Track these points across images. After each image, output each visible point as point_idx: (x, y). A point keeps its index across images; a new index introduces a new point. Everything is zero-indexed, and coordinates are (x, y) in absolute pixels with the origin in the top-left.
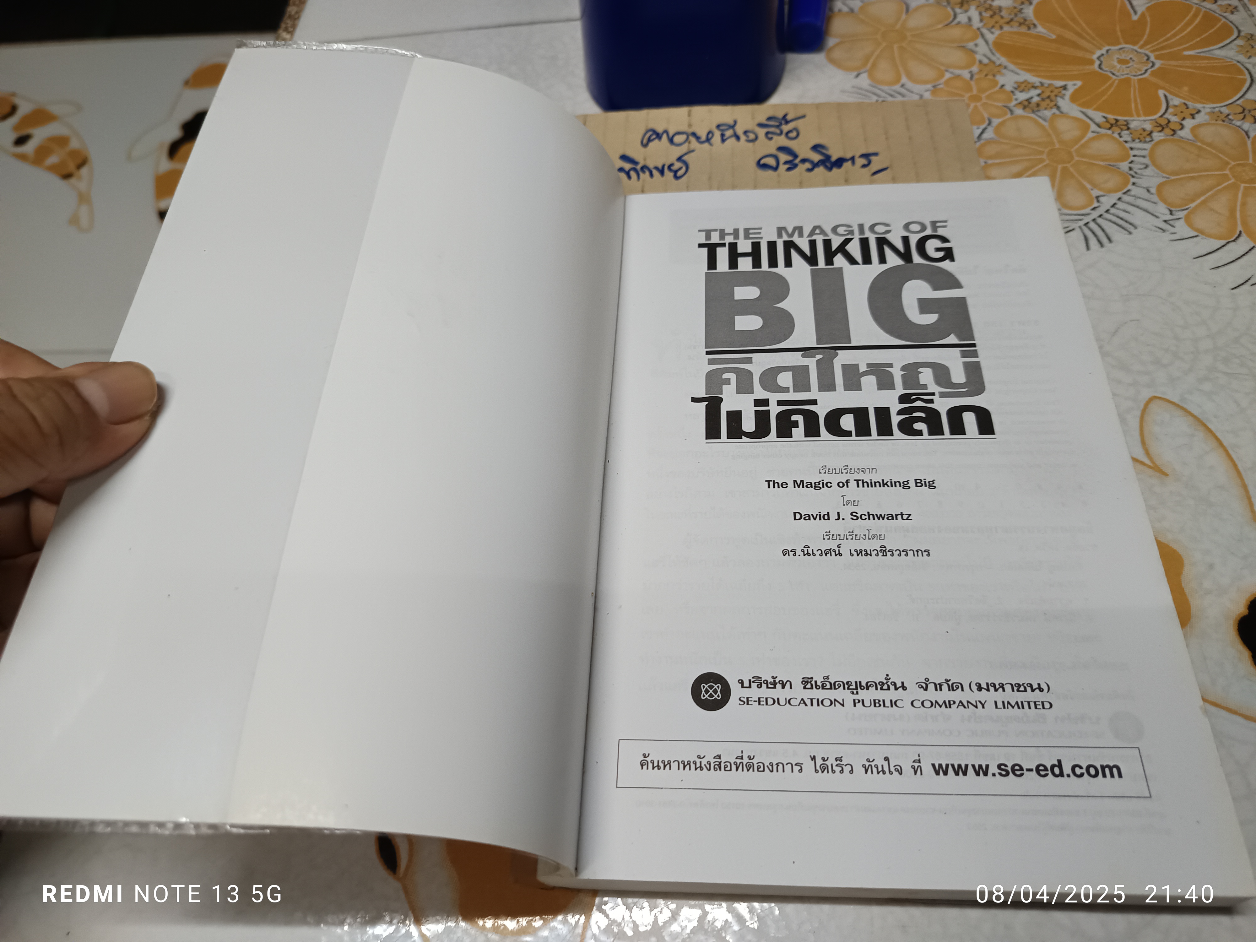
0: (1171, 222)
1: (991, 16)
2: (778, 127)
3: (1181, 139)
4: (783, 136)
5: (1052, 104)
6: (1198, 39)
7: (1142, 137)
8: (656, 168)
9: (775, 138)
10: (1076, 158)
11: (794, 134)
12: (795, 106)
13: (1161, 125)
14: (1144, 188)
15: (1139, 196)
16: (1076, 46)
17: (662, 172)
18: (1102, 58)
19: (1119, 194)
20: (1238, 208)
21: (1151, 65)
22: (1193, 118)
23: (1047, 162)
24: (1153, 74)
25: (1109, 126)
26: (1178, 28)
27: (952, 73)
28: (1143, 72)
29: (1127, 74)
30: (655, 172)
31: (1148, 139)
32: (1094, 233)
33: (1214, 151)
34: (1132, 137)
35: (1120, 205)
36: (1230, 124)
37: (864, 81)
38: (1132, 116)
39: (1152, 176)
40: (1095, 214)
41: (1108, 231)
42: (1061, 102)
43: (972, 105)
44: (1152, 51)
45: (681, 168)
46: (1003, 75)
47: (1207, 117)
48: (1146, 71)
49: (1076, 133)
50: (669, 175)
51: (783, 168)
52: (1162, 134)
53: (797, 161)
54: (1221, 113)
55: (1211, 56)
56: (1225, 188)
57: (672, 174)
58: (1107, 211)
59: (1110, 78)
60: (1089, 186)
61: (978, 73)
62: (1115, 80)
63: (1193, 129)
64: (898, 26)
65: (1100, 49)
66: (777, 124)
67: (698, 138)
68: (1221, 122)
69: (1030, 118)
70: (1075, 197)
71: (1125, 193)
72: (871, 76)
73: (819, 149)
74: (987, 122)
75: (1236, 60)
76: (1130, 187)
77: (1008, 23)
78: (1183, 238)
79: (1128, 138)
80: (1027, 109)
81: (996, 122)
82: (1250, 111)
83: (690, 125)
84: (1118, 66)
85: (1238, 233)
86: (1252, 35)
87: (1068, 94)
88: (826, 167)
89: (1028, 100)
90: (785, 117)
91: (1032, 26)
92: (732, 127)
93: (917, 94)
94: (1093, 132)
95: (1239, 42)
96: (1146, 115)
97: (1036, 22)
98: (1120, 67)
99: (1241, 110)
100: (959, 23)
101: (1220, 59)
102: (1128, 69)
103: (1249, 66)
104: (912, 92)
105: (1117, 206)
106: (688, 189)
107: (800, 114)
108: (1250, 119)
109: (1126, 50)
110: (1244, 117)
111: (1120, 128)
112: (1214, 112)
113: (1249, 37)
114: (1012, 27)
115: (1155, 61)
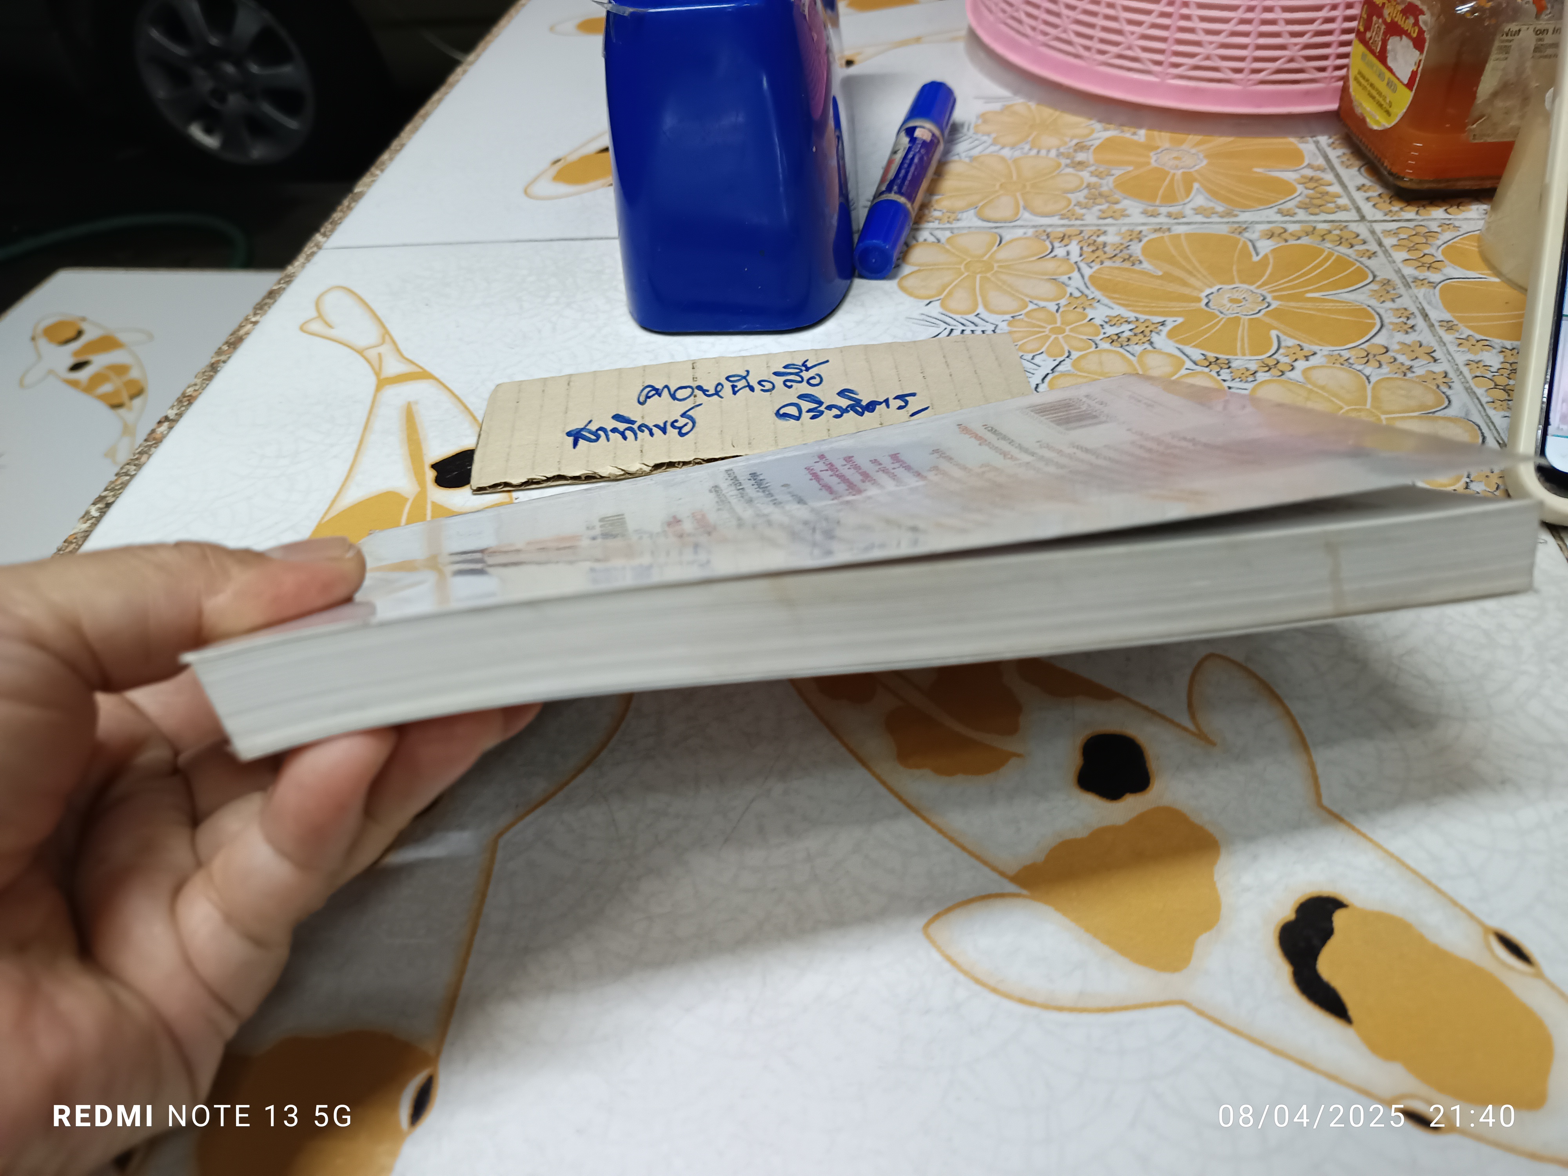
1: (1093, 251)
3: (1288, 380)
5: (1145, 339)
6: (1326, 282)
7: (1243, 377)
9: (796, 385)
13: (1267, 366)
16: (1185, 284)
18: (1211, 297)
21: (1265, 305)
22: (1307, 360)
24: (1265, 315)
25: (1207, 363)
26: (1303, 271)
27: (1036, 305)
28: (1257, 311)
29: (1238, 313)
31: (1251, 378)
33: (1326, 394)
34: (1232, 376)
36: (1350, 367)
37: (935, 309)
38: (1236, 354)
42: (1155, 338)
43: (1053, 337)
44: (1270, 292)
45: (686, 424)
46: (1095, 308)
47: (1323, 360)
48: (1260, 311)
49: (1168, 369)
52: (1268, 374)
54: (1341, 356)
55: (1339, 300)
59: (1218, 317)
61: (1065, 306)
62: (1222, 319)
63: (1305, 371)
64: (986, 258)
65: (1211, 287)
68: (1339, 366)
69: (1118, 352)
72: (943, 305)
74: (1067, 354)
75: (1366, 305)
77: (1110, 258)
79: (1227, 377)
80: (1115, 343)
81: (1075, 355)
82: (1375, 356)
84: (1229, 305)
86: (1389, 281)
87: (1165, 330)
89: (1118, 335)
91: (1138, 263)
93: (993, 324)
94: (1188, 369)
95: (1373, 286)
96: (1252, 354)
97: (1141, 258)
98: (1230, 306)
99: (1364, 354)
100: (1055, 256)
101: (1349, 302)
102: (1239, 308)
103: (1382, 312)
104: (986, 322)
108: (1374, 363)
109: (1240, 290)
110: (1367, 362)
111: (1219, 366)
112: (1332, 355)
113: (1385, 282)
114: (1114, 262)
115: (1272, 301)
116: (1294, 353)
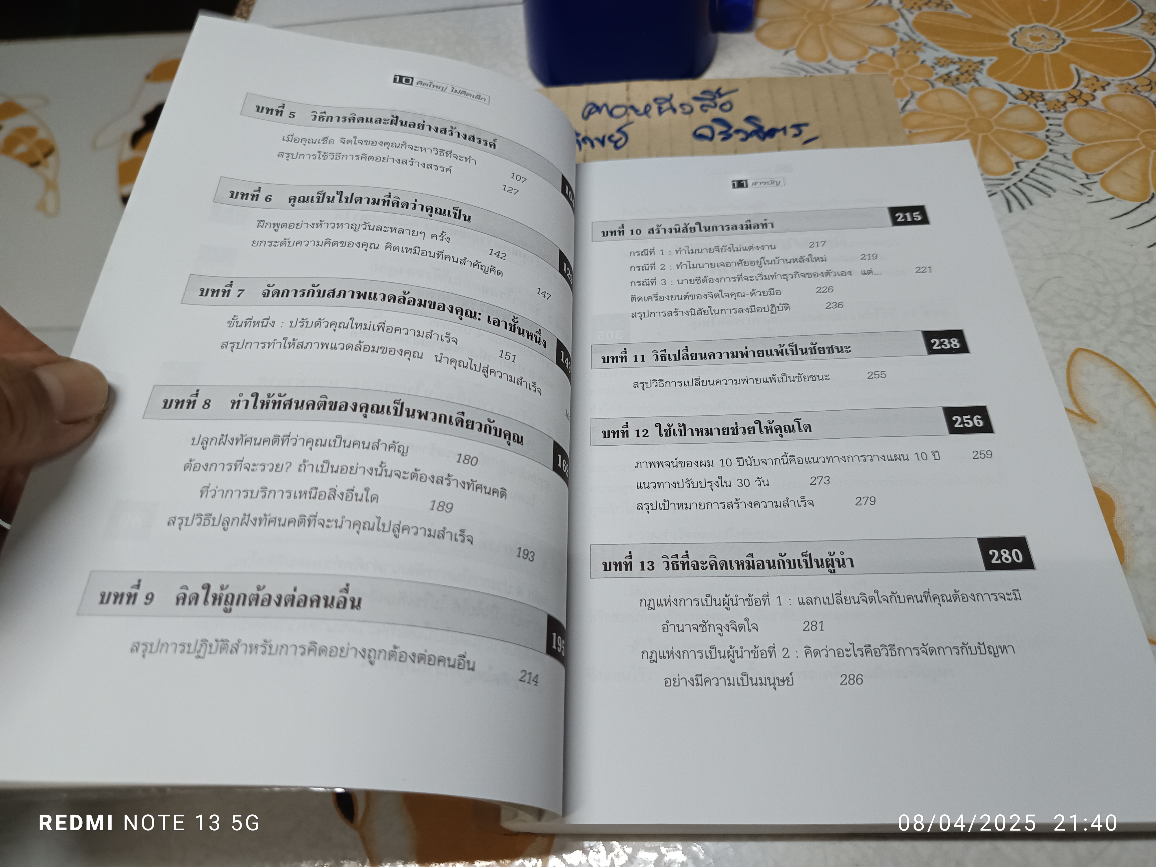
0: (1088, 186)
2: (712, 100)
3: (1093, 109)
4: (717, 109)
5: (971, 78)
6: (1105, 18)
7: (1056, 108)
8: (597, 139)
9: (710, 110)
10: (996, 128)
11: (727, 107)
12: (728, 81)
13: (1074, 97)
14: (1061, 154)
15: (1056, 161)
16: (991, 25)
17: (602, 143)
18: (1016, 36)
19: (1038, 160)
20: (1150, 172)
21: (1061, 41)
22: (1104, 90)
23: (968, 131)
24: (1064, 49)
25: (1025, 97)
26: (1085, 8)
27: (875, 50)
28: (1054, 48)
29: (1040, 50)
30: (596, 143)
31: (1062, 109)
32: (1015, 196)
33: (1125, 120)
34: (1047, 108)
35: (1039, 170)
36: (1139, 95)
37: (792, 58)
38: (1046, 88)
39: (1068, 144)
40: (1015, 179)
41: (1029, 194)
42: (979, 76)
43: (896, 79)
44: (1063, 29)
45: (620, 139)
46: (923, 51)
47: (1117, 89)
48: (1058, 47)
49: (995, 104)
50: (609, 145)
51: (718, 138)
52: (1075, 104)
53: (731, 131)
54: (1130, 85)
55: (1117, 33)
56: (1137, 154)
57: (612, 145)
58: (1027, 176)
59: (1024, 54)
60: (1008, 153)
61: (899, 50)
62: (1029, 55)
63: (1105, 100)
64: (823, 8)
65: (1013, 27)
66: (711, 97)
67: (636, 111)
68: (1130, 94)
69: (950, 91)
70: (996, 164)
71: (1042, 159)
72: (799, 53)
73: (752, 120)
74: (910, 95)
75: (1141, 37)
76: (1047, 153)
77: (926, 4)
78: (1099, 200)
79: (1044, 109)
80: (947, 83)
81: (918, 94)
83: (628, 99)
84: (1032, 42)
85: (1151, 195)
87: (985, 68)
88: (759, 137)
89: (948, 75)
90: (718, 90)
91: (949, 7)
92: (669, 100)
93: (843, 70)
94: (1010, 103)
95: (1143, 20)
96: (1060, 87)
97: (951, 3)
98: (1033, 44)
99: (1148, 82)
100: (880, 5)
101: (1125, 36)
102: (1040, 45)
104: (838, 68)
105: (1036, 171)
106: (628, 157)
107: (733, 88)
109: (1038, 28)
110: (1152, 89)
111: (1036, 99)
112: (1123, 85)
113: (1152, 16)
114: (930, 7)
115: (1065, 38)
116: (1093, 84)
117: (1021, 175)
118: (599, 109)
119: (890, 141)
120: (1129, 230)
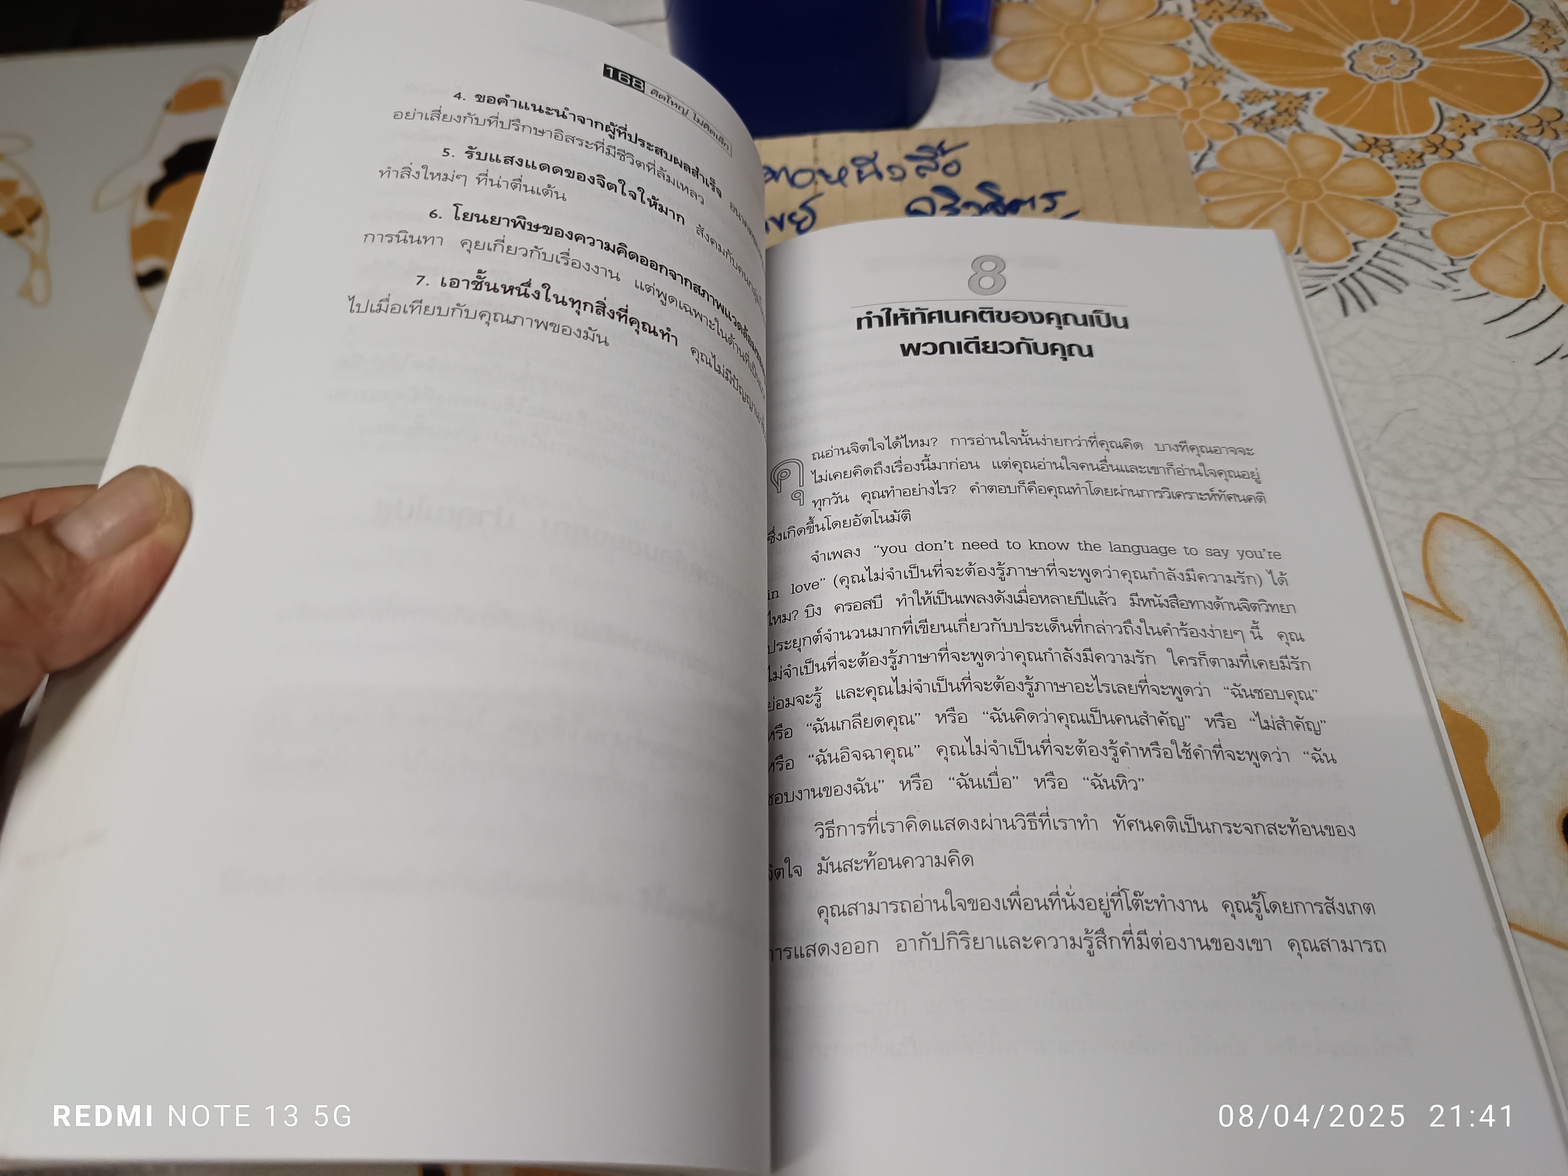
0: (1453, 275)
1: (1208, 4)
2: (932, 159)
3: (1462, 163)
4: (940, 172)
5: (1291, 120)
6: (1478, 28)
7: (1410, 161)
8: (773, 219)
9: (929, 174)
10: (1326, 192)
11: (953, 169)
12: (954, 130)
13: (1435, 145)
15: (1410, 240)
16: (1320, 41)
17: (781, 224)
18: (1354, 57)
20: (1540, 254)
21: (1418, 64)
22: (1476, 134)
23: (1288, 198)
24: (1421, 76)
25: (1367, 147)
28: (1408, 74)
29: (1388, 77)
30: (772, 225)
31: (1418, 164)
32: (1352, 293)
33: (1505, 179)
34: (1397, 162)
35: (1385, 254)
36: (1525, 140)
37: (1044, 94)
38: (1396, 133)
39: (1425, 214)
41: (1371, 289)
42: (1303, 117)
43: (1187, 123)
44: (1419, 46)
45: (805, 219)
46: (1226, 82)
47: (1494, 133)
48: (1412, 72)
49: (1324, 158)
50: (790, 227)
51: (940, 214)
52: (1436, 156)
53: (959, 205)
54: (1512, 126)
55: (1494, 50)
56: (1521, 228)
57: (794, 227)
58: (1369, 263)
59: (1366, 83)
60: (1343, 229)
61: (1192, 80)
62: (1372, 86)
63: (1477, 149)
64: (1086, 20)
65: (1351, 44)
66: (931, 155)
67: (827, 177)
68: (1511, 139)
69: (1264, 139)
70: (1325, 245)
71: (1391, 238)
72: (1053, 88)
73: (988, 188)
74: (1207, 146)
75: (1528, 56)
76: (1397, 228)
77: (1229, 12)
78: (1469, 296)
79: (1393, 164)
80: (1259, 127)
81: (1219, 145)
82: (1549, 123)
83: (816, 160)
84: (1376, 66)
85: (1541, 287)
86: (1548, 22)
87: (1312, 105)
88: (997, 212)
89: (1260, 115)
90: (941, 144)
91: (1261, 15)
92: (872, 161)
93: (1114, 110)
94: (1346, 156)
95: (1533, 31)
96: (1415, 131)
97: (1265, 9)
98: (1378, 68)
99: (1537, 122)
100: (1166, 13)
101: (1509, 54)
102: (1389, 70)
103: (1547, 64)
104: (1107, 108)
105: (1381, 255)
107: (960, 141)
108: (1549, 133)
109: (1385, 44)
110: (1542, 132)
111: (1381, 149)
112: (1503, 126)
113: (1544, 24)
114: (1235, 17)
115: (1423, 59)
116: (1460, 126)
117: (1361, 262)
118: (775, 175)
119: (1179, 220)
120: (1509, 339)
